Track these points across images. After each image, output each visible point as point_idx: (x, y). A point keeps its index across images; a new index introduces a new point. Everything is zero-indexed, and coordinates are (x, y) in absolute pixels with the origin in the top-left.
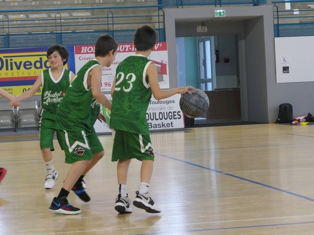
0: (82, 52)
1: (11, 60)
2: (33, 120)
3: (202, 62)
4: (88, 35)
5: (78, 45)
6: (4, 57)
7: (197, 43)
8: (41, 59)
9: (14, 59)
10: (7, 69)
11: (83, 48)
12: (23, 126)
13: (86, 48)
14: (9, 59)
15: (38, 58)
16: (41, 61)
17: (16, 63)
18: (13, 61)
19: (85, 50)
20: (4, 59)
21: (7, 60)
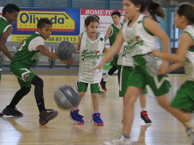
0: (86, 13)
1: (34, 16)
2: (47, 61)
3: (172, 27)
4: (91, 2)
5: (83, 8)
6: (29, 13)
7: (170, 12)
8: (56, 17)
9: (37, 16)
10: (31, 22)
11: (87, 11)
12: (39, 64)
13: (89, 10)
14: (33, 15)
15: (53, 16)
16: (55, 18)
17: (37, 18)
18: (35, 17)
19: (88, 12)
20: (29, 15)
21: (31, 16)
